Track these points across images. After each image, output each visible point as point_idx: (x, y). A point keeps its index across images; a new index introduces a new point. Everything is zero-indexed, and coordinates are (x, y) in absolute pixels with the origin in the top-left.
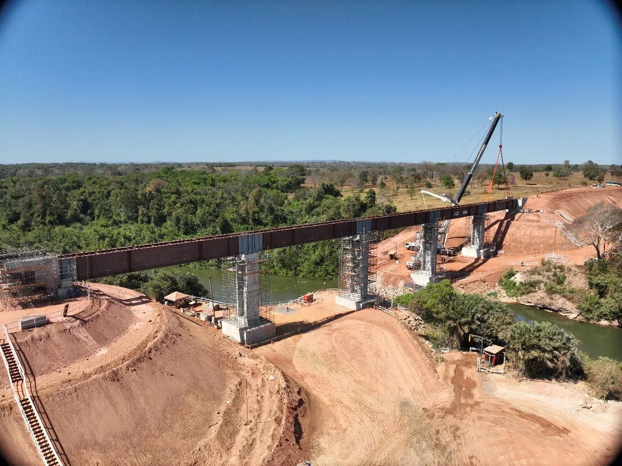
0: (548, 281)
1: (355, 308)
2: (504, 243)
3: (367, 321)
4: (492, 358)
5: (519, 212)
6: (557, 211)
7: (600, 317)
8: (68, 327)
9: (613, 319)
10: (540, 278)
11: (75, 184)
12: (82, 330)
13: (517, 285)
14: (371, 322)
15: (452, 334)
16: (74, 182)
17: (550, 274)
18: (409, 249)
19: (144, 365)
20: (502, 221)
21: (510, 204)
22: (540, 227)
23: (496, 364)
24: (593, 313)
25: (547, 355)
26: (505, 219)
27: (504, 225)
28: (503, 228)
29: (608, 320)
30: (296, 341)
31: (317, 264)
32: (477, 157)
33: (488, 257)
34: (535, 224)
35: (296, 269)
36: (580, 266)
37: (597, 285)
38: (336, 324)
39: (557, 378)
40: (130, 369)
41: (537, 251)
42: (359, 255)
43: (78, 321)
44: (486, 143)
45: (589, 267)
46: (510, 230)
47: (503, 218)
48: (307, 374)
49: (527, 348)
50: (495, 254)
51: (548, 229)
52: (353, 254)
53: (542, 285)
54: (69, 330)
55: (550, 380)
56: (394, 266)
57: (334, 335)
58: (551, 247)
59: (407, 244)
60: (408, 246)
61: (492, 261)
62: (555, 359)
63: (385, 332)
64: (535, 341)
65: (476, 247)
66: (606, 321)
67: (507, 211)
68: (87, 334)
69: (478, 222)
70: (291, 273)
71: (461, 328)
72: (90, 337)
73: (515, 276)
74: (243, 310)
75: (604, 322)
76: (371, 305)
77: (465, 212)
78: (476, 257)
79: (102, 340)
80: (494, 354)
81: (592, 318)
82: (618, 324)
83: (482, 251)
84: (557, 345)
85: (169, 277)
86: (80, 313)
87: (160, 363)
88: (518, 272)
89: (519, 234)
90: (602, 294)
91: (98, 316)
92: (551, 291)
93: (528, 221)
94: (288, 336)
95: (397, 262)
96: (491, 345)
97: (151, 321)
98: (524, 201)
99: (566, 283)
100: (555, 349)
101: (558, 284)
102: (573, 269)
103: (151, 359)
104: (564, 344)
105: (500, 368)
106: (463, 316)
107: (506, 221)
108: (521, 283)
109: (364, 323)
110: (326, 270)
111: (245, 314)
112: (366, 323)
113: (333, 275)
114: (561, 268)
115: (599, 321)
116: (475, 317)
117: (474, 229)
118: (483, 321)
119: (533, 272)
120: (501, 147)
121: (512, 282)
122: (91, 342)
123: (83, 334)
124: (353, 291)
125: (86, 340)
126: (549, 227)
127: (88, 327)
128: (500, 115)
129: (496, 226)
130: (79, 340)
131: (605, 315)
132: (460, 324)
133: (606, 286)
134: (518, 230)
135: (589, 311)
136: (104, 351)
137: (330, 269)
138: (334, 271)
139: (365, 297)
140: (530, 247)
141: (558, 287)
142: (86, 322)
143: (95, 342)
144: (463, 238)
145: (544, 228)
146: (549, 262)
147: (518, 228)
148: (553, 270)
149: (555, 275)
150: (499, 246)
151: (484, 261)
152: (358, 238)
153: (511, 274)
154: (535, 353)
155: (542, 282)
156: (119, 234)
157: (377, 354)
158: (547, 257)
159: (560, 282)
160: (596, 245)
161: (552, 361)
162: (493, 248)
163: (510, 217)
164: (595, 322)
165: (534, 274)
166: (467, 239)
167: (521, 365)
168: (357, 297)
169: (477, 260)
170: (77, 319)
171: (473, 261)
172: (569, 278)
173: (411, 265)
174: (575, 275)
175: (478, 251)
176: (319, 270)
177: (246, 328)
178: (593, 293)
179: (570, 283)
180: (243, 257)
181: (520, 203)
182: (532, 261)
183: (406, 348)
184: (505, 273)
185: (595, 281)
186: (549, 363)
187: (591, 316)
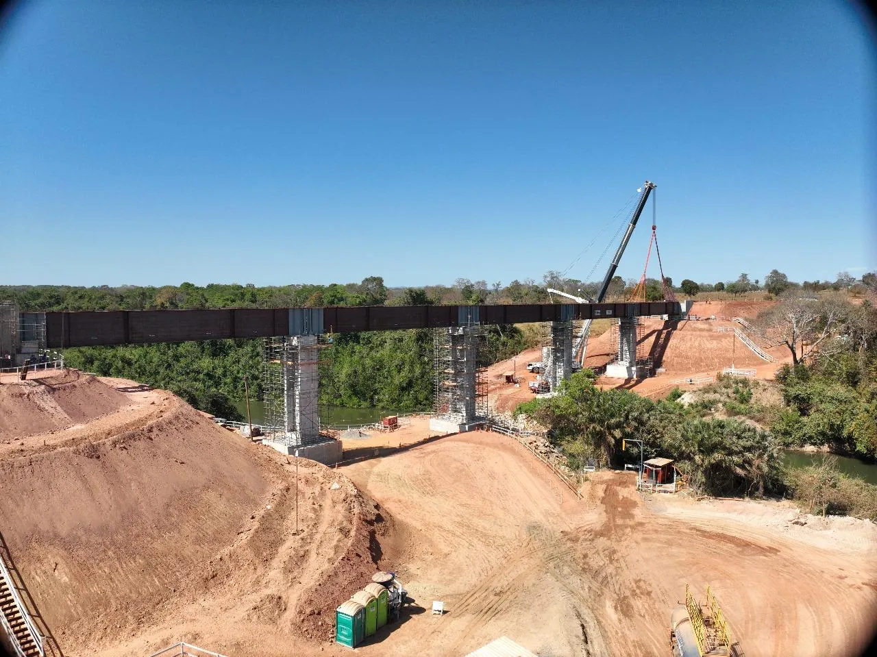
0: (728, 400)
1: (457, 430)
2: (664, 358)
3: (475, 443)
4: (657, 472)
5: (683, 320)
6: (734, 319)
7: (805, 440)
8: (27, 392)
9: (822, 444)
10: (717, 396)
11: (52, 301)
12: (48, 397)
13: (685, 407)
14: (481, 443)
15: (598, 446)
16: (51, 297)
17: (730, 391)
18: (532, 371)
19: (141, 444)
20: (660, 332)
21: (670, 308)
22: (712, 338)
23: (663, 482)
24: (793, 436)
25: (735, 459)
26: (663, 329)
27: (663, 336)
28: (661, 341)
29: (814, 444)
30: (373, 466)
31: (403, 389)
32: (622, 242)
33: (642, 377)
34: (706, 333)
35: (372, 398)
36: (771, 381)
37: (796, 397)
38: (430, 447)
39: (752, 495)
40: (117, 446)
41: (709, 367)
42: (462, 357)
43: (43, 387)
44: (635, 222)
45: (783, 378)
46: (672, 342)
47: (661, 327)
48: (389, 499)
49: (707, 450)
50: (653, 373)
51: (723, 340)
52: (454, 356)
53: (720, 405)
54: (29, 395)
55: (743, 498)
56: (512, 389)
57: (428, 458)
58: (728, 362)
59: (530, 365)
60: (531, 368)
61: (648, 381)
62: (746, 465)
63: (502, 453)
64: (716, 439)
65: (626, 363)
66: (812, 447)
67: (666, 317)
68: (54, 404)
69: (627, 329)
71: (610, 434)
72: (59, 408)
73: (683, 397)
74: (294, 423)
75: (809, 448)
76: (481, 427)
77: (609, 312)
78: (627, 377)
79: (77, 415)
80: (659, 467)
81: (793, 443)
82: (829, 450)
83: (634, 369)
84: (749, 444)
85: (185, 391)
86: (48, 378)
87: (165, 446)
88: (685, 391)
89: (685, 347)
90: (804, 412)
91: (74, 386)
92: (732, 412)
93: (694, 330)
94: (362, 460)
95: (518, 385)
96: (654, 458)
97: (153, 403)
98: (689, 305)
99: (752, 401)
100: (749, 449)
101: (742, 402)
102: (761, 383)
103: (151, 439)
104: (758, 442)
105: (671, 487)
106: (612, 416)
107: (665, 331)
108: (691, 405)
109: (471, 445)
110: (416, 398)
111: (298, 428)
112: (474, 445)
113: (425, 405)
114: (745, 382)
115: (802, 446)
116: (630, 417)
117: (622, 340)
118: (642, 423)
119: (707, 389)
120: (654, 228)
121: (677, 404)
122: (61, 414)
123: (49, 403)
124: (456, 411)
125: (52, 411)
126: (725, 336)
127: (57, 396)
128: (651, 184)
129: (652, 339)
130: (41, 410)
131: (810, 438)
132: (609, 428)
133: (809, 398)
134: (681, 342)
135: (786, 433)
136: (79, 427)
137: (421, 397)
138: (427, 399)
139: (472, 417)
140: (699, 364)
141: (742, 406)
142: (54, 390)
143: (66, 416)
144: (608, 355)
145: (718, 338)
146: (728, 377)
147: (682, 339)
148: (734, 385)
149: (737, 392)
150: (658, 363)
151: (638, 382)
152: (461, 331)
153: (676, 395)
154: (717, 456)
155: (720, 401)
157: (492, 476)
158: (724, 372)
159: (744, 400)
160: (790, 343)
161: (742, 467)
162: (650, 366)
163: (671, 325)
164: (799, 449)
165: (708, 392)
166: (612, 357)
167: (700, 477)
168: (461, 417)
169: (628, 381)
170: (41, 384)
171: (623, 382)
172: (756, 394)
173: (537, 386)
174: (765, 390)
175: (629, 369)
176: (405, 398)
177: (298, 447)
178: (791, 410)
179: (758, 400)
180: (295, 342)
181: (683, 307)
182: (703, 379)
183: (533, 471)
184: (668, 394)
185: (793, 391)
186: (739, 471)
187: (790, 440)
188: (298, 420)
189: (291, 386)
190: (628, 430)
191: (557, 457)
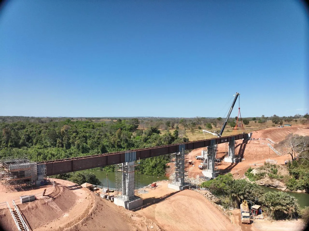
0: (269, 172)
1: (178, 189)
2: (244, 155)
3: (187, 196)
4: (256, 211)
5: (249, 140)
6: (267, 139)
7: (297, 189)
8: (47, 202)
9: (303, 189)
10: (265, 171)
11: (22, 127)
12: (54, 203)
13: (254, 175)
14: (189, 196)
15: (234, 201)
17: (270, 169)
18: (197, 159)
19: (90, 222)
20: (242, 145)
21: (245, 136)
22: (260, 147)
24: (293, 187)
25: (284, 208)
26: (243, 143)
27: (243, 146)
28: (242, 148)
29: (301, 190)
30: (154, 208)
31: (153, 167)
32: (229, 114)
33: (237, 162)
34: (258, 145)
35: (142, 170)
36: (283, 165)
37: (294, 173)
38: (172, 198)
39: (288, 219)
40: (83, 224)
41: (260, 158)
42: (180, 162)
43: (51, 198)
44: (233, 107)
45: (288, 165)
46: (246, 149)
47: (242, 143)
48: (164, 225)
49: (274, 205)
50: (241, 161)
51: (264, 147)
52: (177, 162)
53: (267, 175)
54: (47, 203)
55: (285, 220)
56: (192, 168)
57: (173, 203)
58: (267, 156)
59: (196, 157)
60: (197, 158)
61: (240, 164)
62: (287, 209)
63: (198, 201)
65: (231, 157)
66: (300, 191)
67: (243, 139)
68: (56, 205)
69: (232, 145)
70: (140, 173)
71: (239, 197)
72: (58, 207)
73: (253, 171)
74: (125, 191)
75: (299, 191)
76: (187, 188)
77: (226, 140)
78: (232, 162)
79: (65, 209)
80: (257, 209)
81: (293, 189)
82: (305, 191)
83: (234, 159)
84: (288, 202)
85: (82, 175)
86: (51, 194)
87: (97, 220)
88: (253, 169)
89: (251, 150)
90: (297, 178)
91: (60, 195)
92: (271, 178)
93: (253, 144)
94: (150, 205)
95: (193, 166)
96: (254, 205)
97: (86, 198)
98: (251, 134)
99: (278, 173)
100: (287, 204)
101: (274, 174)
102: (281, 166)
103: (92, 219)
104: (291, 201)
105: (261, 216)
106: (240, 191)
107: (243, 144)
108: (256, 174)
109: (186, 197)
110: (158, 171)
111: (127, 194)
112: (187, 197)
113: (161, 173)
114: (275, 166)
115: (296, 190)
116: (246, 191)
117: (230, 149)
118: (250, 193)
119: (261, 168)
120: (239, 109)
121: (251, 174)
122: (59, 210)
123: (54, 205)
124: (177, 181)
125: (56, 209)
126: (265, 146)
127: (56, 201)
128: (238, 94)
129: (239, 147)
130: (53, 209)
131: (299, 187)
132: (239, 195)
133: (298, 174)
134: (250, 148)
135: (291, 186)
136: (66, 215)
137: (160, 170)
138: (162, 171)
139: (183, 183)
140: (257, 157)
141: (275, 175)
142: (55, 199)
143: (61, 210)
144: (224, 153)
145: (262, 147)
146: (269, 163)
147: (250, 147)
148: (271, 167)
149: (272, 169)
150: (242, 157)
151: (236, 164)
152: (179, 153)
153: (250, 170)
154: (278, 207)
155: (266, 173)
156: (48, 152)
157: (197, 212)
158: (267, 161)
159: (275, 173)
160: (291, 153)
161: (286, 210)
162: (239, 157)
163: (245, 142)
164: (295, 191)
165: (262, 169)
167: (272, 213)
168: (179, 183)
169: (232, 164)
170: (50, 197)
171: (231, 164)
172: (279, 170)
173: (201, 167)
174: (282, 169)
175: (232, 159)
176: (154, 171)
177: (128, 202)
178: (292, 177)
179: (280, 173)
180: (126, 164)
181: (249, 135)
182: (260, 163)
183: (211, 209)
184: (247, 170)
185: (293, 171)
186: (285, 212)
187: (293, 188)
188: (127, 191)
189: (124, 179)
190: (245, 196)
191: (214, 198)
